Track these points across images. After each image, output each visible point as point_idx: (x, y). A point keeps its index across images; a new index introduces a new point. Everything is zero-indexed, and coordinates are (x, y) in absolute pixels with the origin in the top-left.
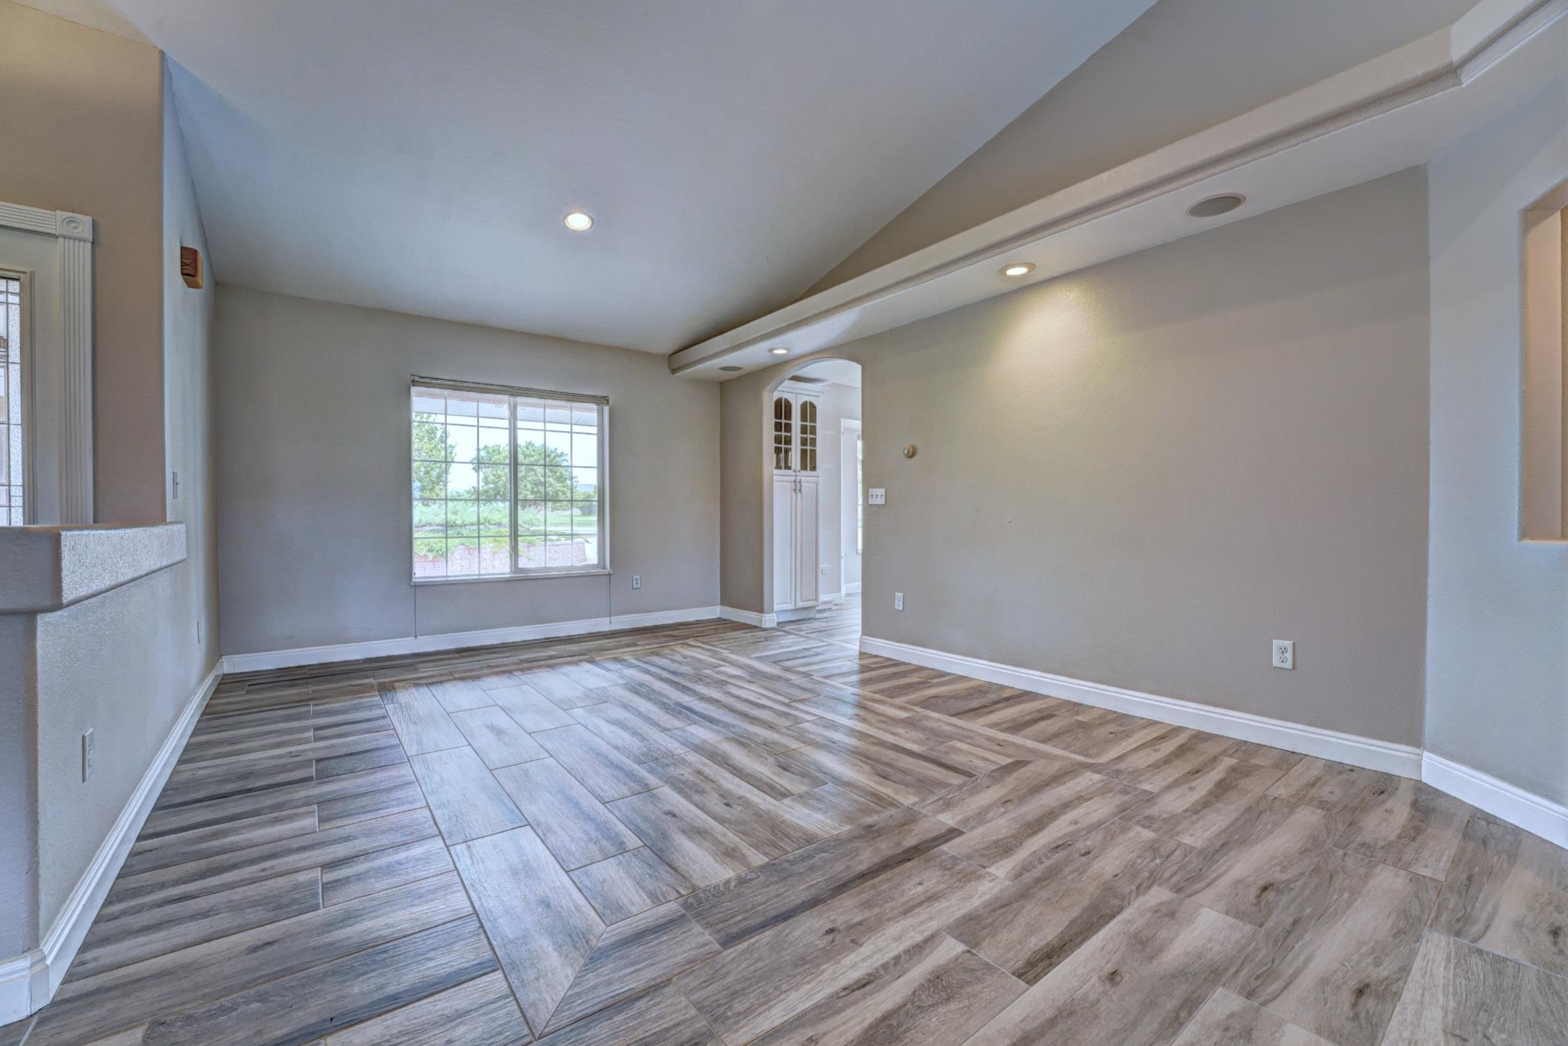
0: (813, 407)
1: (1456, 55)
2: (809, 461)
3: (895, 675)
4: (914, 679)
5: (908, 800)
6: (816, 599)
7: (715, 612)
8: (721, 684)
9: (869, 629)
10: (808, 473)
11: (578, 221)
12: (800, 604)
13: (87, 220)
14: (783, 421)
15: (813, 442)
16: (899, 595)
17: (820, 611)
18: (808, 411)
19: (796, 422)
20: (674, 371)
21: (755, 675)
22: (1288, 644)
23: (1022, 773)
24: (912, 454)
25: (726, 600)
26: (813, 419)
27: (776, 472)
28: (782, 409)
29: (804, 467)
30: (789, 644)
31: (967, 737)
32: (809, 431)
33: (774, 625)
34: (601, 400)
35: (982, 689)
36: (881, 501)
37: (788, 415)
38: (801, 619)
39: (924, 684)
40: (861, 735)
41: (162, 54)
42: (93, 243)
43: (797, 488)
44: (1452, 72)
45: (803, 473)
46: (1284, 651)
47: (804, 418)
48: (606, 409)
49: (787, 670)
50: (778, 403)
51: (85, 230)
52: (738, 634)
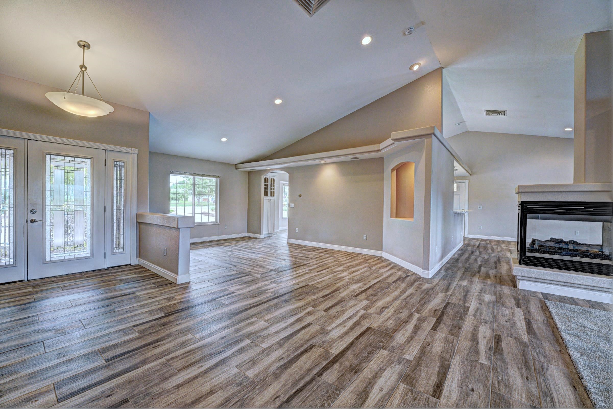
0: (274, 180)
1: (380, 148)
2: (273, 194)
3: (296, 246)
4: (301, 247)
5: (301, 261)
6: (274, 231)
7: (246, 234)
8: (258, 249)
9: (289, 237)
10: (272, 197)
11: (224, 140)
12: (270, 232)
13: (137, 149)
14: (266, 184)
15: (274, 189)
16: (297, 229)
17: (274, 234)
18: (273, 181)
19: (269, 184)
20: (236, 169)
21: (265, 247)
22: (366, 235)
23: (320, 258)
24: (300, 196)
25: (249, 231)
26: (274, 183)
27: (264, 197)
28: (266, 180)
29: (271, 196)
30: (269, 241)
31: (311, 254)
32: (273, 186)
33: (263, 238)
34: (217, 177)
35: (315, 248)
36: (293, 207)
37: (268, 182)
38: (270, 236)
39: (303, 247)
40: (291, 255)
41: (149, 113)
42: (138, 155)
43: (269, 201)
44: (380, 150)
45: (271, 197)
46: (365, 237)
47: (271, 183)
48: (219, 179)
49: (272, 246)
50: (265, 179)
51: (136, 152)
52: (255, 240)
